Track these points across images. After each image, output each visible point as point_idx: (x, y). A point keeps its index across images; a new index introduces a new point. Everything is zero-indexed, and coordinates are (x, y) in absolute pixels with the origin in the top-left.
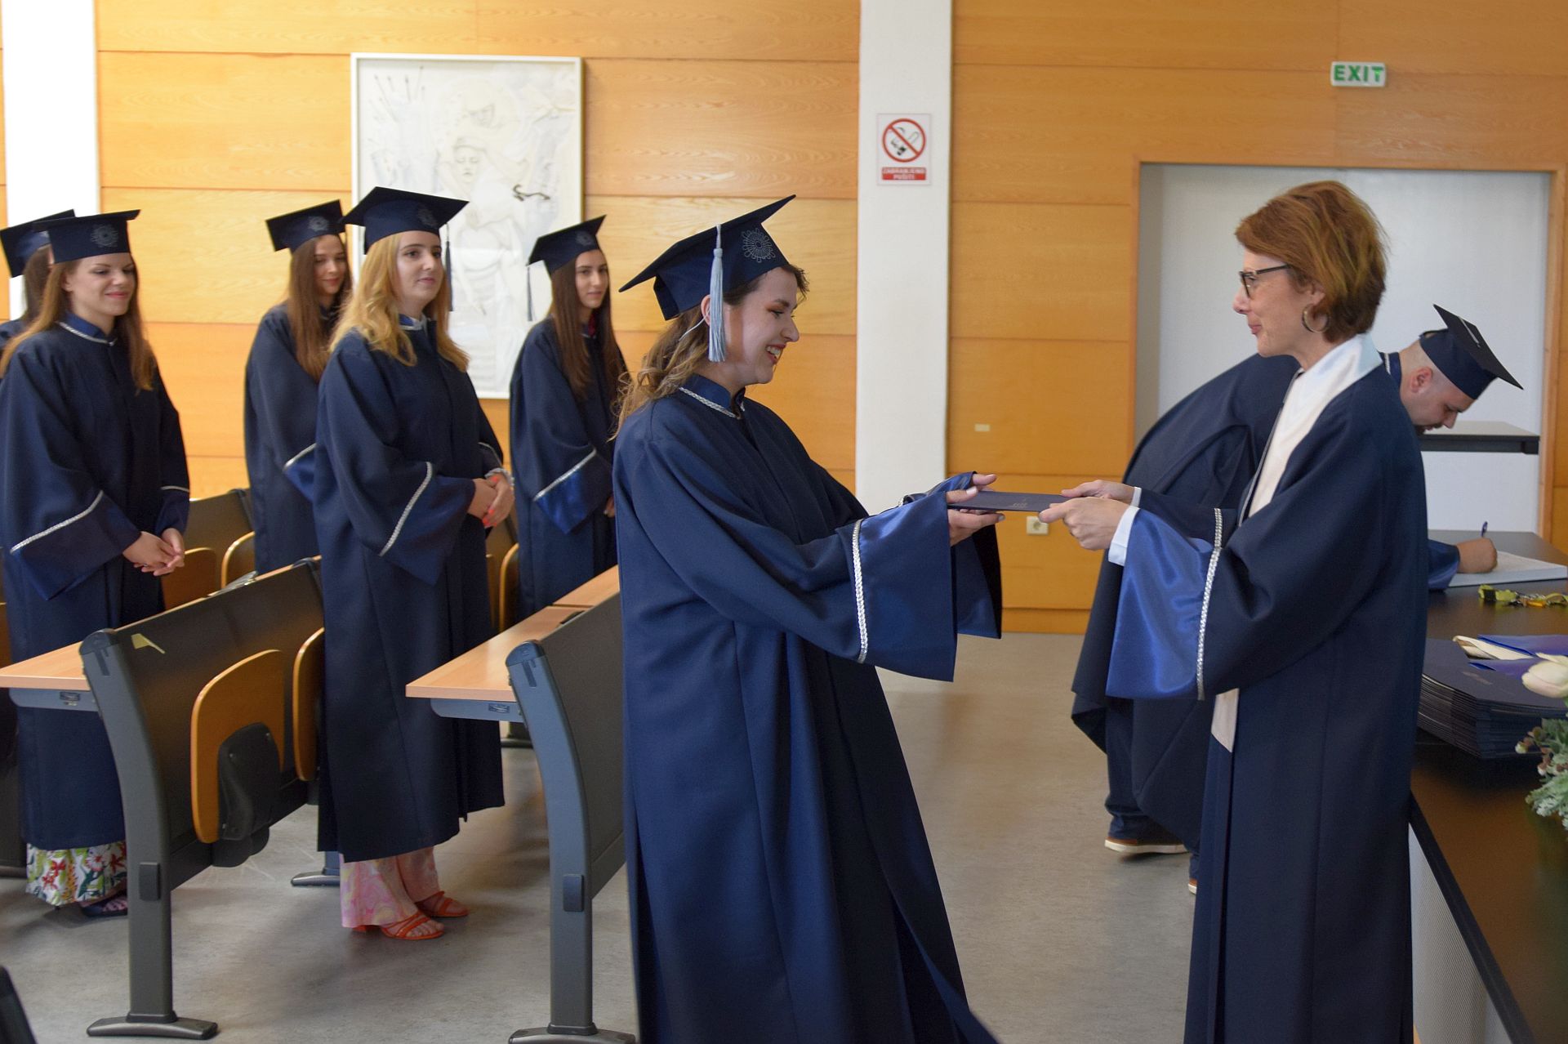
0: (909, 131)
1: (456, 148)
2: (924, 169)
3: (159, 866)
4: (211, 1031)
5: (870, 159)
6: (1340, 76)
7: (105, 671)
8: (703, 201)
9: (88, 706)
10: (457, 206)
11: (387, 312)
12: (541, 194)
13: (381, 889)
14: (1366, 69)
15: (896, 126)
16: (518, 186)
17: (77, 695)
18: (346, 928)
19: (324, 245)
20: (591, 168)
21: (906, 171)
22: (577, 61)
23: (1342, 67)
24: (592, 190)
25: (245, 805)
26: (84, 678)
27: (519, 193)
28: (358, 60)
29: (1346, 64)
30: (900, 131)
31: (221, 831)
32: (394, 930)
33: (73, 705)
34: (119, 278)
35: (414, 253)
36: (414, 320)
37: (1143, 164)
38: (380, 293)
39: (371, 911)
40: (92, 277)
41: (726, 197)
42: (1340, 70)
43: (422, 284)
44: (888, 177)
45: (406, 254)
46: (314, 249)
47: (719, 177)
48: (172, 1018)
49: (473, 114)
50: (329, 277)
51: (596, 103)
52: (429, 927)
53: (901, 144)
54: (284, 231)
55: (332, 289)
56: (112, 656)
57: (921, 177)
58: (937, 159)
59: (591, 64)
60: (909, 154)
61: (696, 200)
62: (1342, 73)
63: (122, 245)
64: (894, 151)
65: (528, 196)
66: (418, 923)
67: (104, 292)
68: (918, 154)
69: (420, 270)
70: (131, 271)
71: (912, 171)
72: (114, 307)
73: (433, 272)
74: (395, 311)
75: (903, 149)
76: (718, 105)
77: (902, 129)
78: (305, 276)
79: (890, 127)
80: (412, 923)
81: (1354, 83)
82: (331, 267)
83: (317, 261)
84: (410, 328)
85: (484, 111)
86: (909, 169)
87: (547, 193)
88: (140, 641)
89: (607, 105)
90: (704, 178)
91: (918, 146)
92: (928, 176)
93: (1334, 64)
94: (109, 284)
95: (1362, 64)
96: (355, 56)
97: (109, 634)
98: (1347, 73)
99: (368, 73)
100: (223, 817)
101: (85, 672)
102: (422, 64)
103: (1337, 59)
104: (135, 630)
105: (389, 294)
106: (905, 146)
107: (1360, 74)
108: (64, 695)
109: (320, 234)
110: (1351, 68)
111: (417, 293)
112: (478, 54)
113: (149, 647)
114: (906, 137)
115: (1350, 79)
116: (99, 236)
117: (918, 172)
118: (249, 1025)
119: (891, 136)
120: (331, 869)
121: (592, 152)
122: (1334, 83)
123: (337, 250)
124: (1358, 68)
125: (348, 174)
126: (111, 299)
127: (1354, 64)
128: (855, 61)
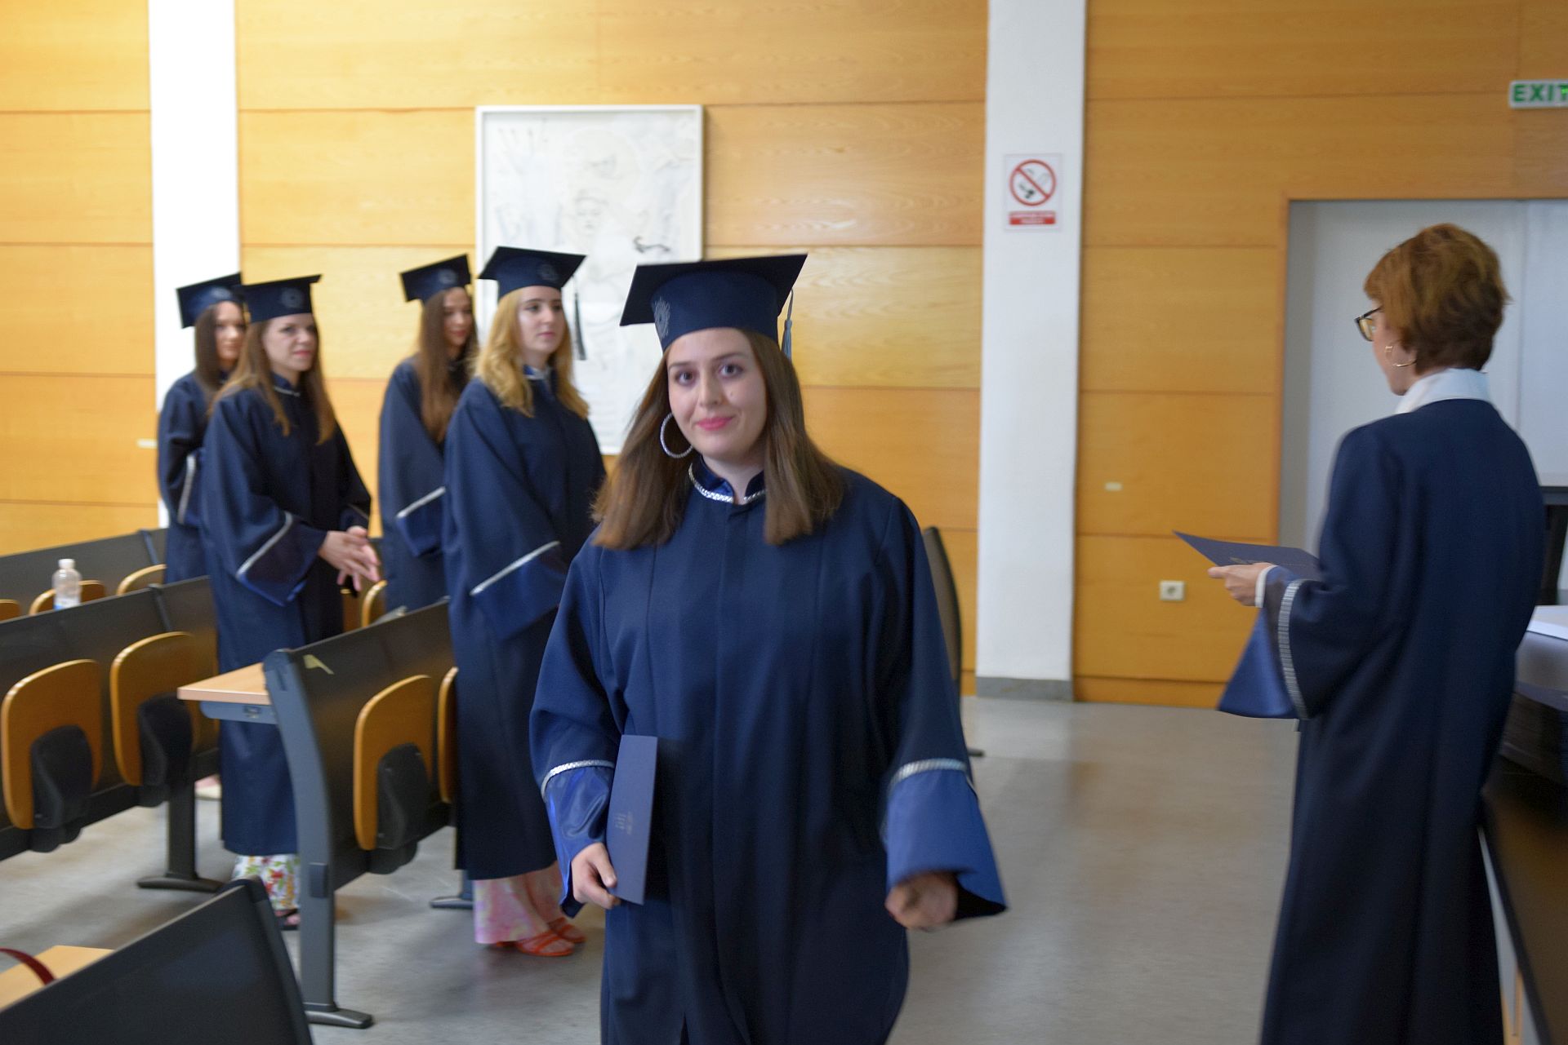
0: (1038, 172)
1: (578, 200)
2: (1053, 213)
3: (326, 868)
4: (367, 1023)
5: (997, 203)
6: (1520, 96)
7: (284, 688)
8: (823, 251)
9: (267, 719)
10: (577, 260)
11: (512, 364)
12: (660, 246)
13: (518, 907)
14: (1551, 88)
15: (1025, 168)
16: (637, 239)
17: (258, 708)
18: (481, 944)
19: (452, 298)
20: (712, 218)
21: (1033, 216)
22: (697, 110)
23: (1522, 86)
24: (712, 240)
25: (399, 817)
26: (264, 693)
27: (640, 245)
28: (485, 115)
29: (1528, 83)
30: (1028, 174)
31: (378, 840)
32: (529, 946)
33: (254, 718)
34: (303, 336)
35: (535, 307)
36: (535, 370)
37: (1292, 201)
38: (503, 345)
39: (507, 928)
40: (282, 336)
41: (848, 246)
42: (1521, 90)
43: (542, 338)
44: (1015, 221)
45: (527, 309)
46: (442, 301)
47: (841, 225)
48: (334, 1008)
49: (595, 165)
50: (456, 329)
51: (717, 150)
52: (560, 945)
53: (1029, 186)
54: (416, 283)
55: (459, 341)
56: (290, 674)
57: (1050, 221)
58: (1067, 203)
59: (713, 112)
60: (1037, 197)
61: (817, 250)
62: (1521, 93)
63: (306, 307)
64: (1022, 194)
65: (649, 248)
66: (550, 941)
67: (291, 351)
68: (1047, 197)
69: (539, 324)
70: (313, 330)
71: (1041, 216)
72: (298, 363)
73: (552, 325)
74: (519, 362)
75: (1031, 193)
76: (840, 151)
77: (1030, 171)
78: (434, 328)
79: (1019, 170)
80: (543, 939)
81: (1537, 104)
82: (458, 319)
83: (446, 313)
84: (532, 377)
85: (605, 162)
86: (1038, 213)
87: (668, 244)
88: (312, 662)
89: (729, 153)
90: (825, 227)
91: (1047, 188)
92: (1058, 219)
93: (1514, 83)
94: (295, 343)
95: (1547, 82)
96: (480, 109)
97: (288, 654)
98: (1529, 92)
99: (493, 126)
100: (380, 829)
101: (268, 688)
102: (544, 116)
103: (1516, 76)
104: (307, 652)
105: (512, 346)
106: (1034, 189)
107: (1544, 93)
108: (247, 708)
109: (449, 287)
110: (1533, 87)
111: (537, 344)
112: (599, 103)
113: (319, 669)
114: (1035, 178)
115: (1532, 99)
116: (288, 298)
117: (1049, 216)
118: (401, 1020)
119: (1019, 179)
120: (466, 894)
121: (713, 202)
122: (1513, 104)
123: (464, 303)
124: (1542, 87)
125: (472, 228)
126: (297, 357)
127: (1537, 83)
128: (980, 100)
